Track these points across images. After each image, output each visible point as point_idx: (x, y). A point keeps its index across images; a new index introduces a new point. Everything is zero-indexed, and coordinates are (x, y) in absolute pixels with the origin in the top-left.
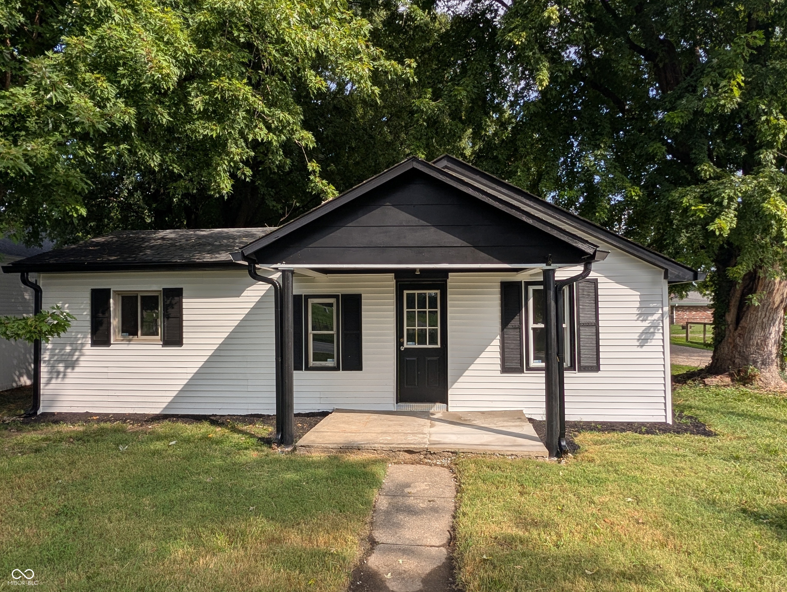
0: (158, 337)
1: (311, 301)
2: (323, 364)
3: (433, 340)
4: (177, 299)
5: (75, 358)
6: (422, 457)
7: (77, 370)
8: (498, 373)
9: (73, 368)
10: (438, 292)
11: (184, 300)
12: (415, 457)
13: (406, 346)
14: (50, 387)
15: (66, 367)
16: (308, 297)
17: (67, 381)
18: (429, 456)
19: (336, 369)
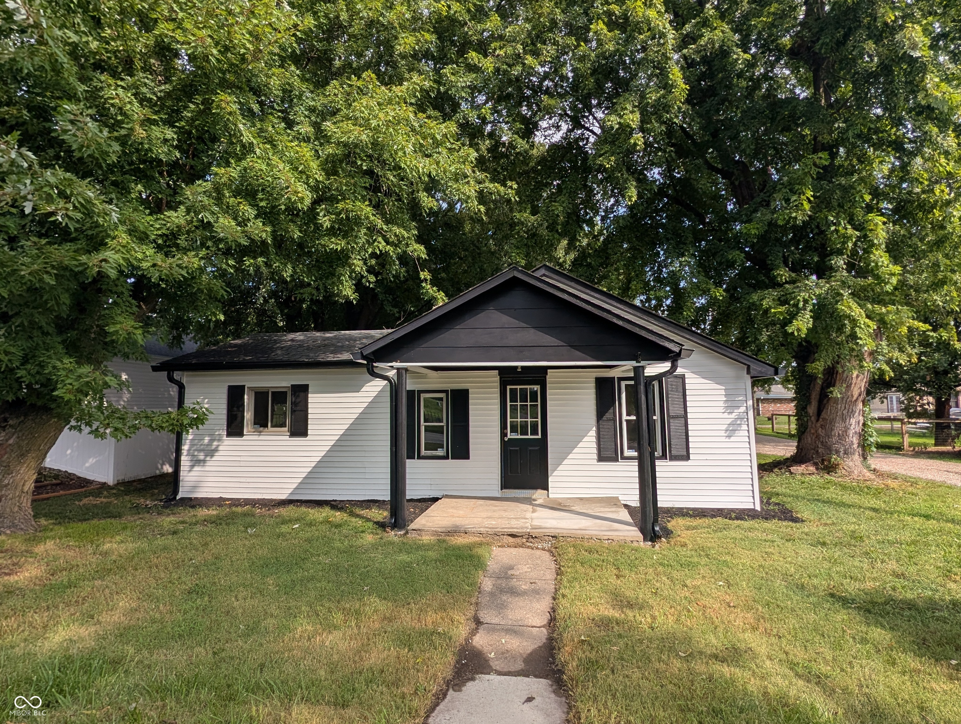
0: (286, 429)
1: (423, 396)
2: (434, 453)
3: (534, 431)
4: (302, 394)
5: (213, 447)
6: (524, 540)
7: (214, 458)
8: (595, 462)
9: (212, 456)
10: (539, 387)
11: (310, 395)
12: (518, 540)
13: (509, 436)
14: (192, 474)
15: (206, 456)
16: (420, 392)
17: (207, 469)
18: (531, 540)
19: (446, 457)
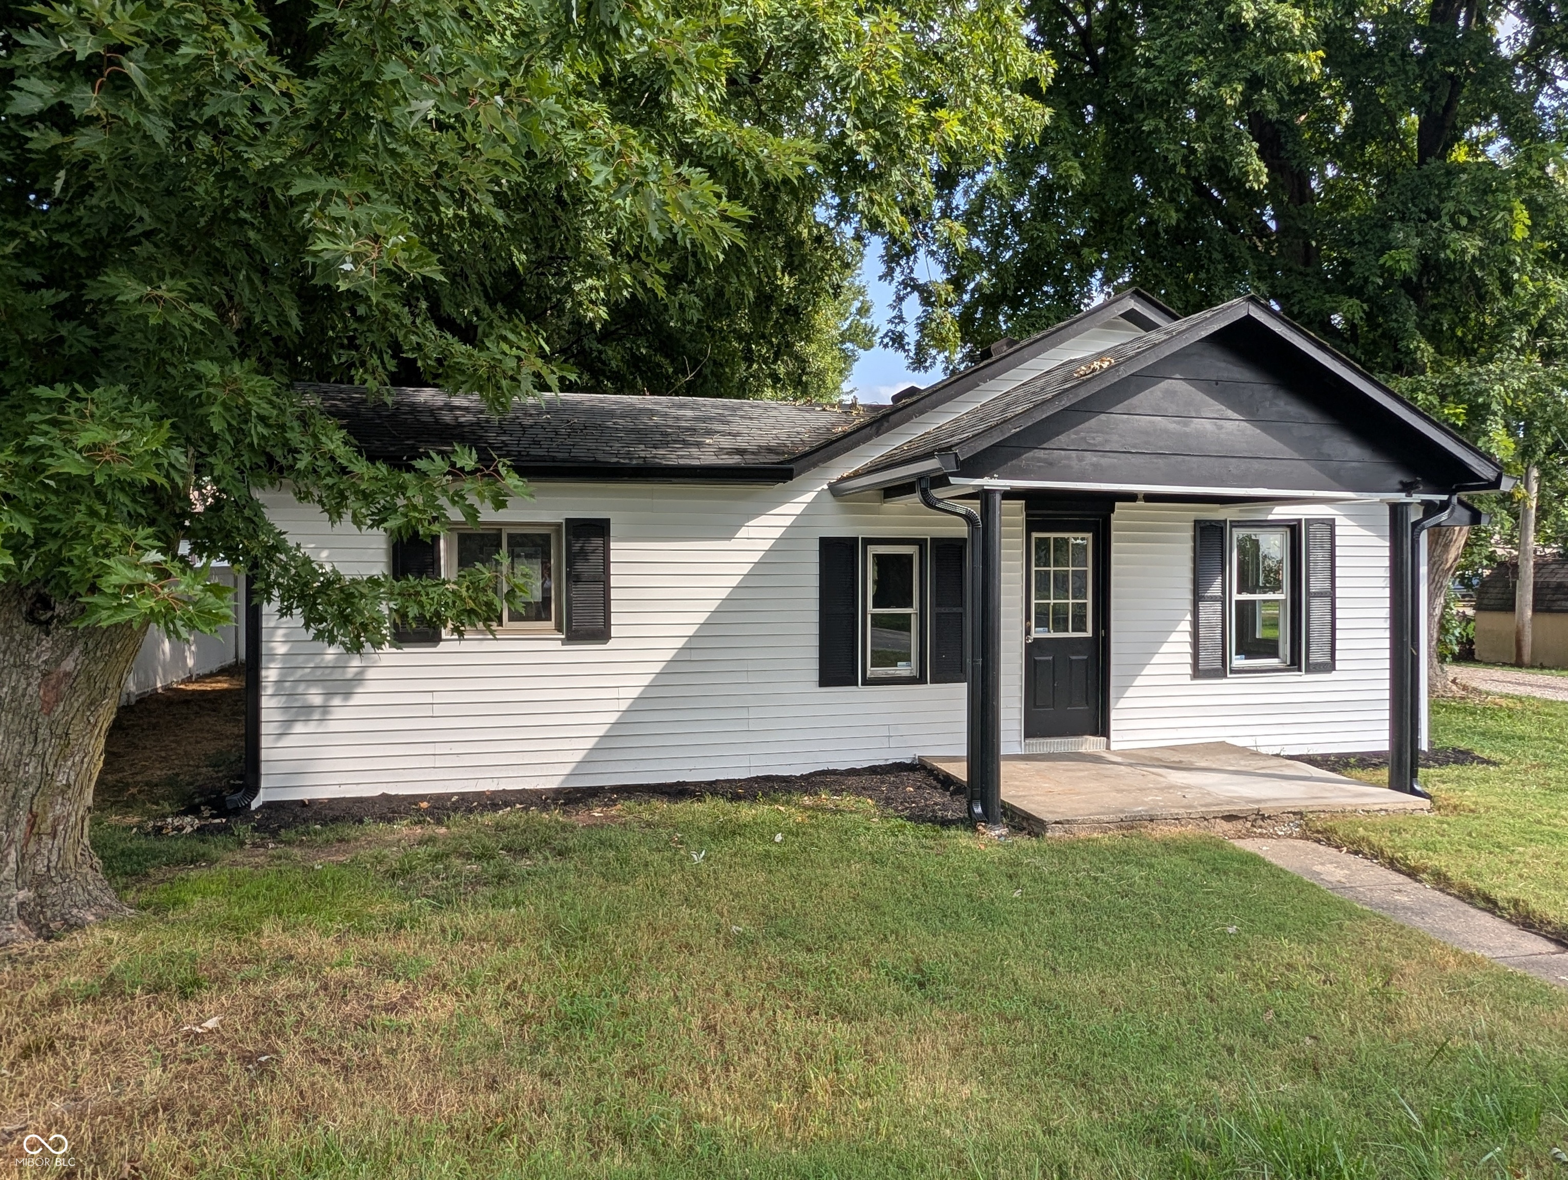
0: (551, 624)
1: (873, 550)
2: (889, 671)
3: (1079, 625)
4: (597, 542)
5: (350, 673)
6: (1249, 824)
7: (356, 700)
8: (1187, 680)
9: (348, 694)
10: (1089, 536)
11: (613, 545)
12: (1239, 825)
13: (1034, 635)
14: (286, 741)
15: (329, 695)
16: (868, 541)
17: (332, 726)
18: (1260, 822)
19: (920, 680)
